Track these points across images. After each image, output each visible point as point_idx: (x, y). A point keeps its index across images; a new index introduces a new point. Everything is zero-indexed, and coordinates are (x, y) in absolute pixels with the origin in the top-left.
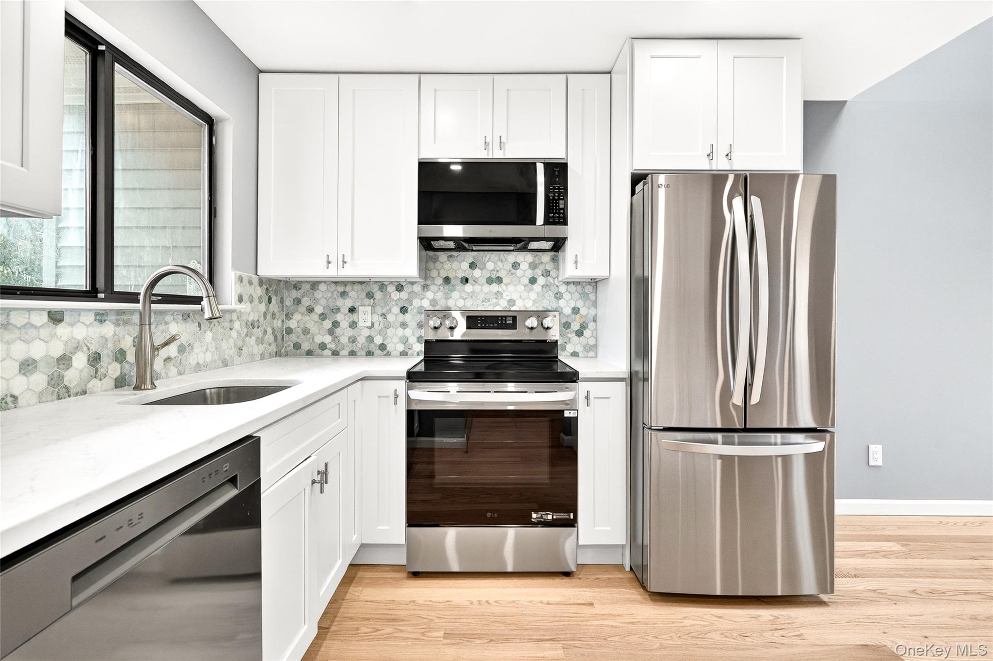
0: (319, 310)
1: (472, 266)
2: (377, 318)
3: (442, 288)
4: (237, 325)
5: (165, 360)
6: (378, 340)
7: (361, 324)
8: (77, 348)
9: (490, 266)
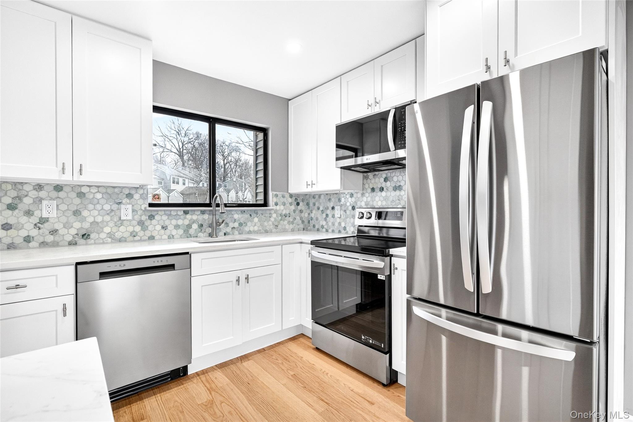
0: (321, 209)
1: (386, 180)
2: (342, 212)
3: (370, 194)
4: (274, 215)
5: (232, 228)
6: (343, 225)
7: (336, 216)
8: (194, 222)
9: (395, 179)
